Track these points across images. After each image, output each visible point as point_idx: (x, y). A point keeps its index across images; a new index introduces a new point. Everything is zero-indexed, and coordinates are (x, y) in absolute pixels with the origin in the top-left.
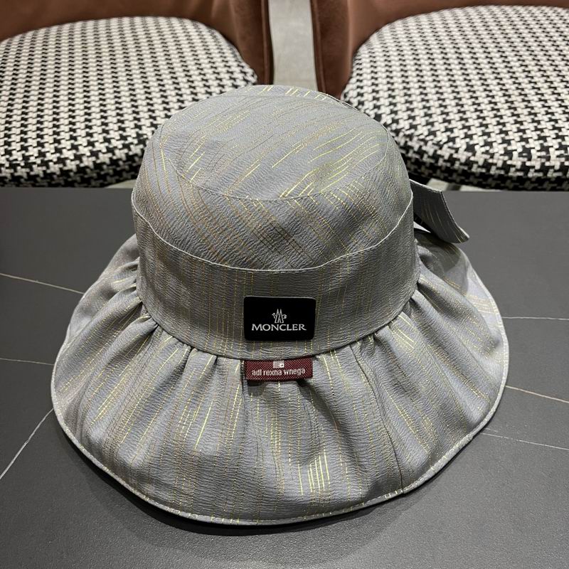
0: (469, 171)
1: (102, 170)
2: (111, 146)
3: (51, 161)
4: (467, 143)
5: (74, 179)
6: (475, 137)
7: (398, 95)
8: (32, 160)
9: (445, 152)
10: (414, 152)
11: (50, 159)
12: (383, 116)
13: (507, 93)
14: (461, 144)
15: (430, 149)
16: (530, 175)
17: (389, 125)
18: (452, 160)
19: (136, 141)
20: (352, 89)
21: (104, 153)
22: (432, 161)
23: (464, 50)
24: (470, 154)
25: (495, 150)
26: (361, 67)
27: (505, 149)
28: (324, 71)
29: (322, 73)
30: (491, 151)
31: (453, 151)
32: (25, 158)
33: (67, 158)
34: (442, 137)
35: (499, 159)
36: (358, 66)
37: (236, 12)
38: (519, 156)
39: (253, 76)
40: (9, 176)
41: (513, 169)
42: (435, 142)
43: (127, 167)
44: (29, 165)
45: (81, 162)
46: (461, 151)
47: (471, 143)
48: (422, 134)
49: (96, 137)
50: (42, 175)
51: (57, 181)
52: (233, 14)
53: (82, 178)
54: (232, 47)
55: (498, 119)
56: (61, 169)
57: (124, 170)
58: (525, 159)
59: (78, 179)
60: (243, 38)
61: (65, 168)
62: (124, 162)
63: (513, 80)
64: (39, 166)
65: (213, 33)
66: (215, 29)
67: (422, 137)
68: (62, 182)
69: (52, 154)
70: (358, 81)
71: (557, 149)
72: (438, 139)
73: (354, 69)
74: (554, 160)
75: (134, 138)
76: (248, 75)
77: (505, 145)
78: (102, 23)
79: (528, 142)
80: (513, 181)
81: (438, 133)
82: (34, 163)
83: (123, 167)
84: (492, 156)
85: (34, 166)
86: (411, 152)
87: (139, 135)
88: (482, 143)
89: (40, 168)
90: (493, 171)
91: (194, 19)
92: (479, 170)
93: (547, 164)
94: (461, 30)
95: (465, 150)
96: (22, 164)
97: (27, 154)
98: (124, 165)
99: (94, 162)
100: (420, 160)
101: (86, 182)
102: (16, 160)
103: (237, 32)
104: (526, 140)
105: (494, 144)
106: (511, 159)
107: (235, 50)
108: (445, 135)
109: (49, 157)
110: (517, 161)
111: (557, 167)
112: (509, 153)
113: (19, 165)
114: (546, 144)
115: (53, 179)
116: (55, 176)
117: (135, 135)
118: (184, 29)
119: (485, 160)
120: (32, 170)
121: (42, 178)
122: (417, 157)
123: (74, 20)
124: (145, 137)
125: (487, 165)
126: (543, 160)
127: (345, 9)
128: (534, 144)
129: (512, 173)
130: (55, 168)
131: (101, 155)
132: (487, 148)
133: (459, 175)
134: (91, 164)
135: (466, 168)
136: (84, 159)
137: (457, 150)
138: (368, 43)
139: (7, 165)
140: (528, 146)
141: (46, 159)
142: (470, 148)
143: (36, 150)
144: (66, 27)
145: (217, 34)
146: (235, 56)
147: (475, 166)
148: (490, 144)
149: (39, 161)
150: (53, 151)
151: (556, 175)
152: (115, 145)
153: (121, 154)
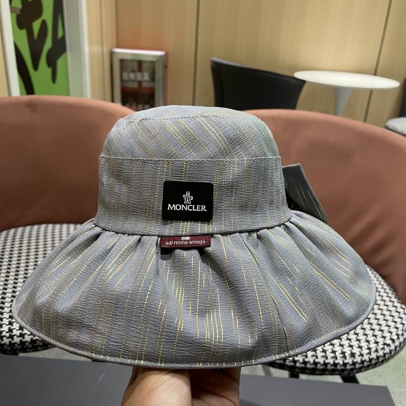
3: (15, 335)
82: (5, 336)
141: (13, 334)
143: (7, 327)
149: (8, 335)
150: (18, 328)
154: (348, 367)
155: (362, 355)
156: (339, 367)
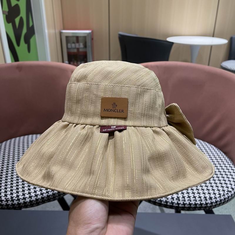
154: (209, 205)
155: (216, 198)
156: (203, 205)
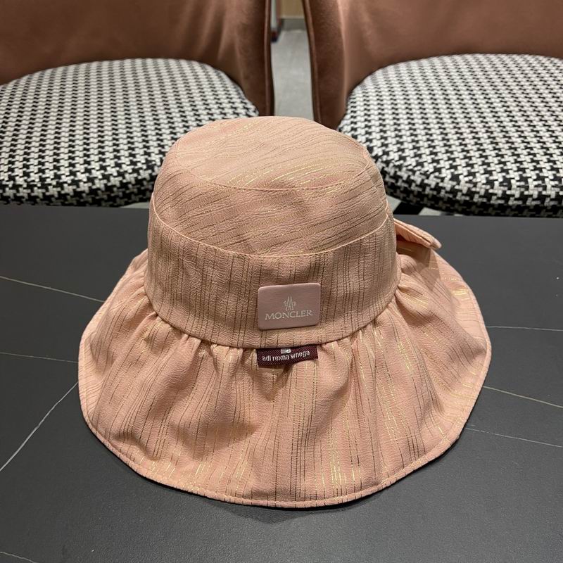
0: (454, 199)
1: (113, 192)
2: (122, 171)
4: (452, 173)
5: (86, 199)
6: (459, 168)
7: (389, 130)
8: (48, 181)
9: (432, 181)
10: (403, 181)
11: (65, 180)
12: (375, 148)
13: (490, 130)
14: (446, 174)
15: (417, 178)
16: (510, 203)
17: (380, 157)
18: (438, 188)
19: (145, 167)
20: (346, 125)
21: (115, 177)
22: (420, 190)
23: (451, 92)
24: (454, 183)
25: (478, 180)
26: (355, 105)
27: (487, 178)
28: (321, 107)
29: (318, 109)
30: (474, 180)
31: (439, 181)
32: (42, 180)
33: (80, 181)
34: (429, 168)
35: (481, 188)
36: (352, 105)
37: (241, 53)
38: (500, 186)
39: (255, 112)
40: (26, 195)
41: (494, 198)
42: (422, 172)
43: (135, 190)
44: (45, 186)
45: (94, 184)
46: (447, 180)
47: (456, 173)
48: (410, 165)
49: (108, 162)
50: (56, 195)
51: (70, 202)
52: (238, 56)
53: (93, 199)
54: (236, 86)
55: (481, 152)
56: (74, 190)
57: (133, 193)
58: (506, 188)
59: (90, 200)
60: (247, 78)
61: (79, 190)
62: (133, 185)
63: (496, 119)
64: (54, 187)
65: (219, 74)
66: (221, 70)
67: (410, 167)
68: (75, 202)
69: (67, 176)
70: (352, 117)
71: (535, 180)
72: (426, 169)
73: (349, 107)
74: (533, 190)
75: (143, 164)
76: (250, 111)
77: (487, 175)
78: (116, 63)
79: (508, 173)
80: (494, 209)
81: (425, 164)
83: (132, 190)
84: (475, 185)
85: (50, 187)
86: (400, 181)
87: (147, 162)
88: (466, 174)
89: (55, 189)
90: (476, 198)
91: (202, 61)
92: (463, 198)
93: (526, 193)
94: (448, 74)
95: (450, 180)
96: (39, 185)
97: (44, 176)
98: (133, 188)
99: (105, 185)
100: (409, 189)
101: (97, 203)
102: (34, 181)
103: (242, 72)
104: (507, 171)
105: (477, 175)
106: (492, 188)
107: (239, 88)
108: (431, 166)
109: (64, 179)
110: (498, 190)
111: (535, 196)
112: (490, 183)
113: (36, 186)
114: (524, 175)
115: (66, 200)
116: (68, 197)
117: (144, 161)
118: (193, 70)
119: (469, 189)
120: (47, 190)
121: (56, 199)
122: (406, 185)
123: (90, 60)
124: (154, 163)
125: (470, 193)
126: (522, 190)
127: (341, 52)
128: (514, 175)
129: (494, 201)
130: (68, 189)
131: (112, 178)
132: (471, 178)
133: (445, 202)
134: (102, 187)
135: (451, 196)
136: (97, 181)
137: (443, 179)
138: (362, 84)
139: (25, 186)
140: (508, 176)
142: (455, 178)
144: (83, 66)
145: (222, 75)
146: (239, 94)
147: (459, 194)
148: (473, 174)
151: (534, 203)
152: (126, 170)
153: (130, 178)
